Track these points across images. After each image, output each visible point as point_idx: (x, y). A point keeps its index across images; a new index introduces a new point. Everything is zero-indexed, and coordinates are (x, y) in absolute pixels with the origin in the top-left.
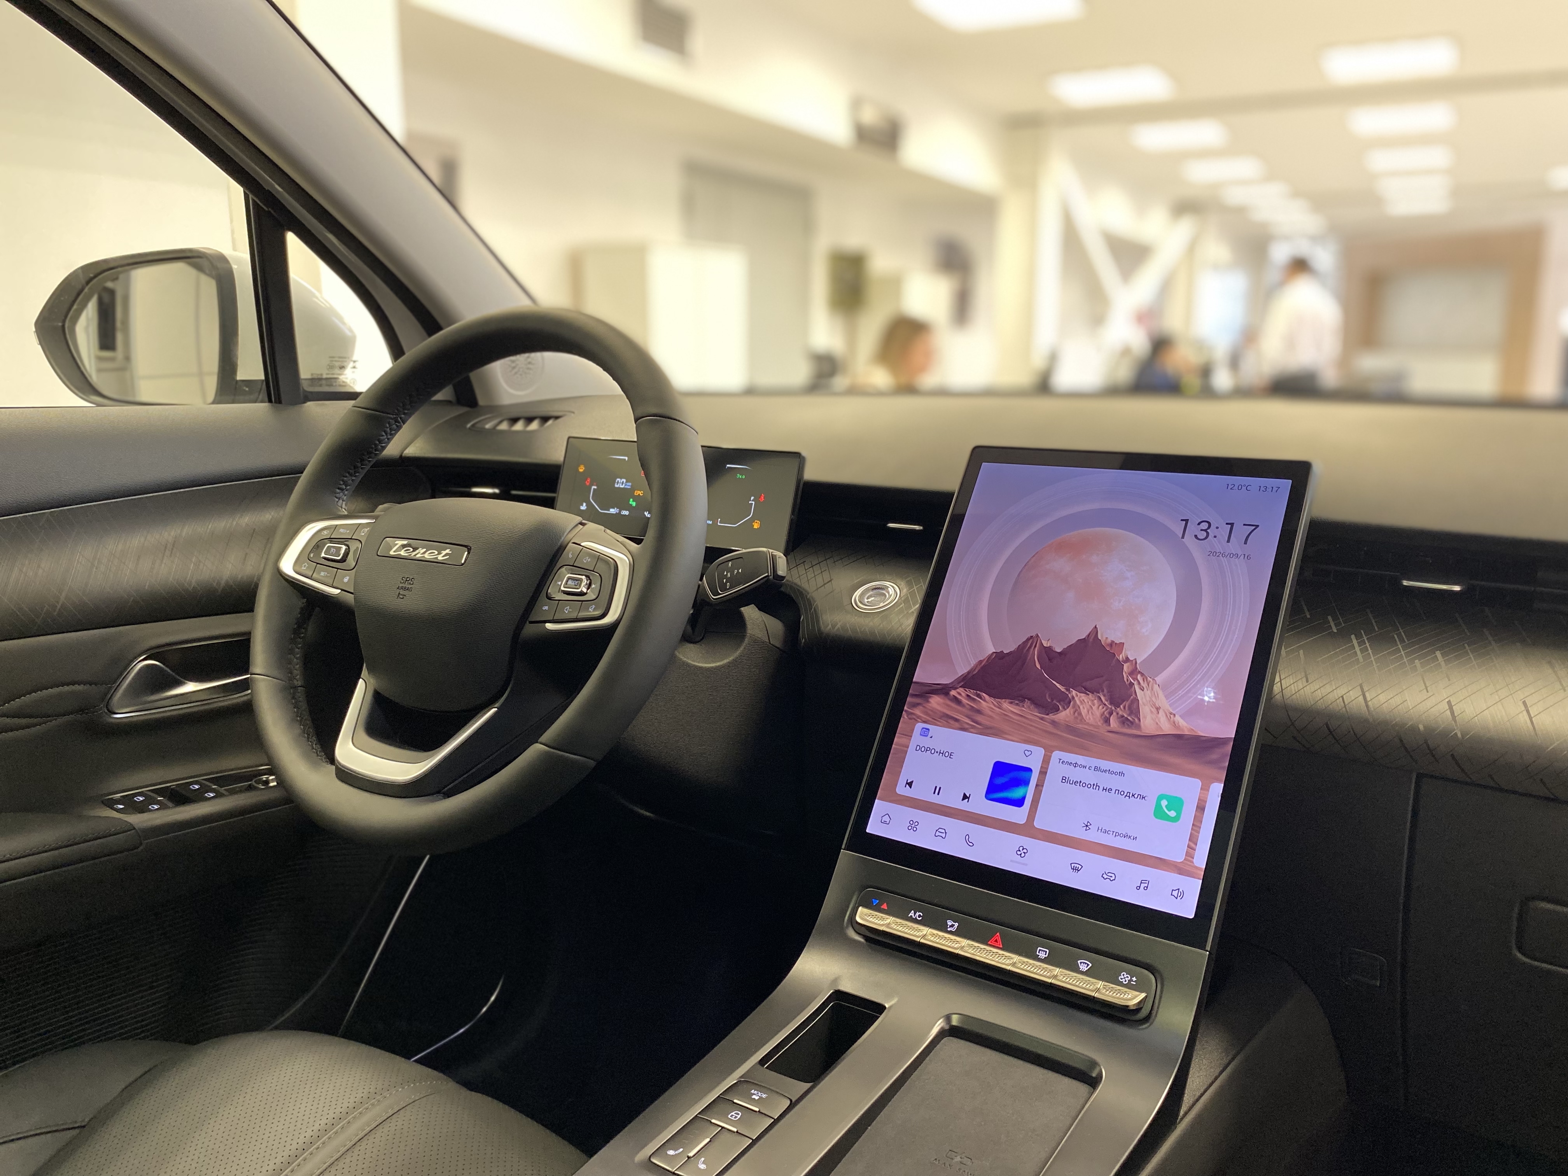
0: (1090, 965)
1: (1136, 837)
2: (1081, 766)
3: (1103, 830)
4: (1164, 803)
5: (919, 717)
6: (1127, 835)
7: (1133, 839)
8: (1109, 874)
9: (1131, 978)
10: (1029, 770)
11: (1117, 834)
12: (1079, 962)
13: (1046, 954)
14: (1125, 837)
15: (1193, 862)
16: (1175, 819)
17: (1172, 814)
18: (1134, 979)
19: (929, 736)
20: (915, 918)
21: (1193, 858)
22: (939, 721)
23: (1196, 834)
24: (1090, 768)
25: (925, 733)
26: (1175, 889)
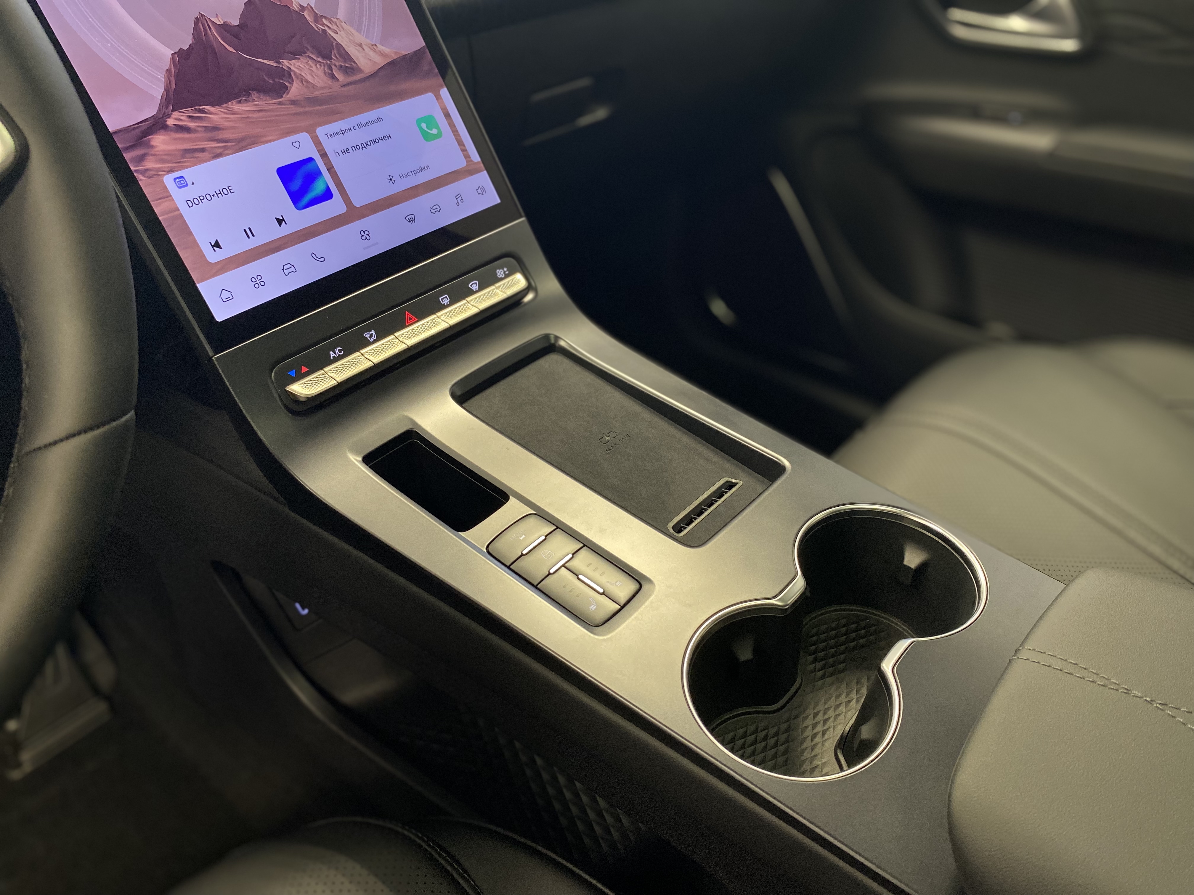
0: (477, 282)
1: (428, 166)
3: (404, 176)
4: (424, 126)
6: (422, 168)
7: (428, 169)
8: (434, 207)
9: (503, 270)
10: (310, 160)
12: (469, 286)
13: (448, 299)
14: (421, 171)
15: (472, 161)
16: (439, 135)
17: (434, 131)
18: (505, 269)
20: (337, 356)
21: (470, 157)
22: (186, 161)
23: (458, 137)
24: (354, 128)
25: (182, 184)
26: (477, 189)
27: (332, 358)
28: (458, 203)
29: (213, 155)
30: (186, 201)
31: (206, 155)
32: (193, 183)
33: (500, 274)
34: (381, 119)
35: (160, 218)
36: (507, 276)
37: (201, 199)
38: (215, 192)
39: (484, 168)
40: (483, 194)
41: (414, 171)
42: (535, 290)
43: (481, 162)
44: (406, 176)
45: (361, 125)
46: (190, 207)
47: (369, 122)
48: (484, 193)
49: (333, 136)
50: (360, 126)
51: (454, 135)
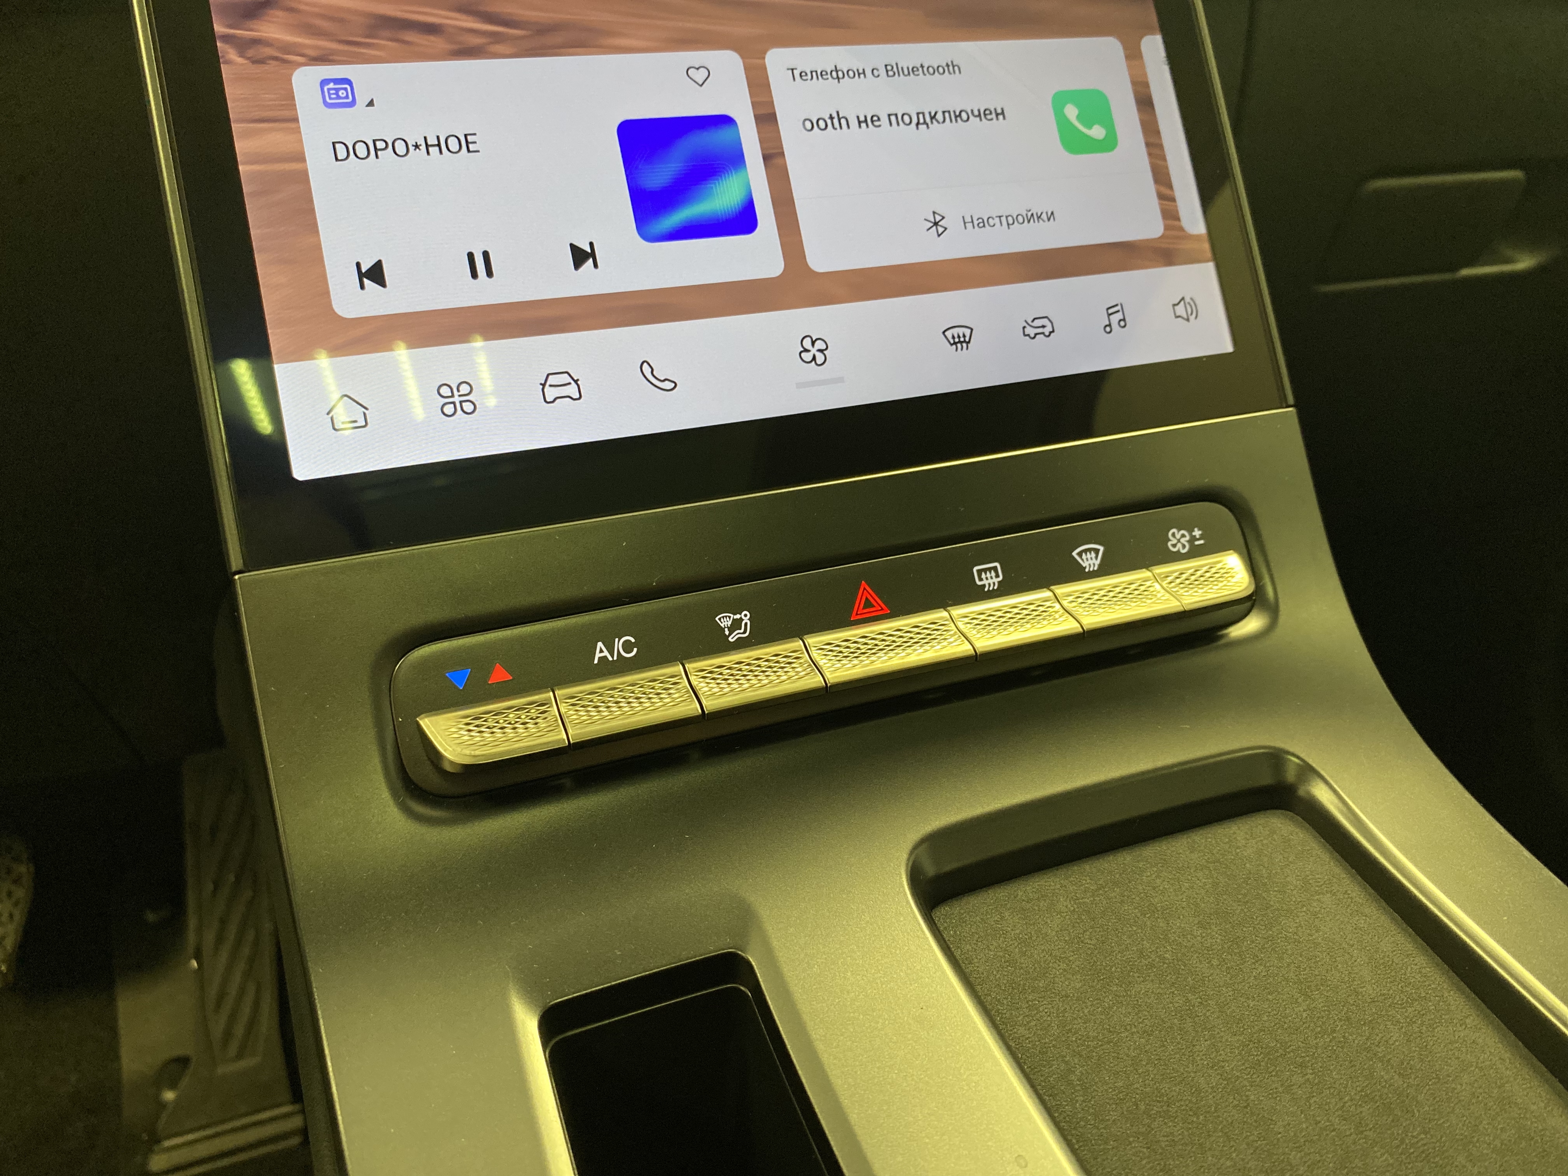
0: (1101, 548)
1: (1052, 213)
2: (851, 73)
3: (976, 223)
4: (1071, 112)
5: (289, 48)
6: (1032, 215)
7: (1049, 219)
8: (1038, 323)
9: (1191, 534)
10: (725, 121)
11: (1010, 219)
12: (1074, 554)
13: (997, 576)
14: (1029, 221)
15: (1181, 229)
16: (1109, 144)
17: (1097, 132)
18: (1197, 533)
19: (362, 100)
20: (615, 658)
21: (1178, 219)
22: (373, 44)
23: (1160, 163)
24: (875, 71)
25: (338, 97)
26: (1176, 302)
27: (596, 662)
28: (1110, 325)
29: (455, 47)
30: (334, 143)
31: (437, 43)
32: (371, 104)
33: (1179, 541)
34: (956, 68)
35: (241, 168)
36: (1195, 552)
37: (375, 149)
38: (425, 138)
39: (1209, 254)
40: (1188, 320)
41: (1007, 217)
42: (1273, 611)
43: (1206, 238)
44: (981, 225)
45: (895, 69)
46: (337, 159)
47: (922, 66)
48: (1192, 318)
49: (809, 76)
50: (891, 70)
51: (1150, 155)
